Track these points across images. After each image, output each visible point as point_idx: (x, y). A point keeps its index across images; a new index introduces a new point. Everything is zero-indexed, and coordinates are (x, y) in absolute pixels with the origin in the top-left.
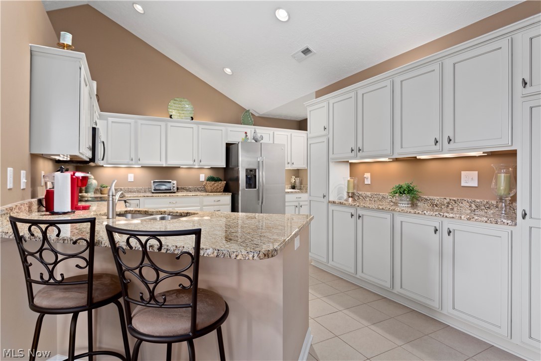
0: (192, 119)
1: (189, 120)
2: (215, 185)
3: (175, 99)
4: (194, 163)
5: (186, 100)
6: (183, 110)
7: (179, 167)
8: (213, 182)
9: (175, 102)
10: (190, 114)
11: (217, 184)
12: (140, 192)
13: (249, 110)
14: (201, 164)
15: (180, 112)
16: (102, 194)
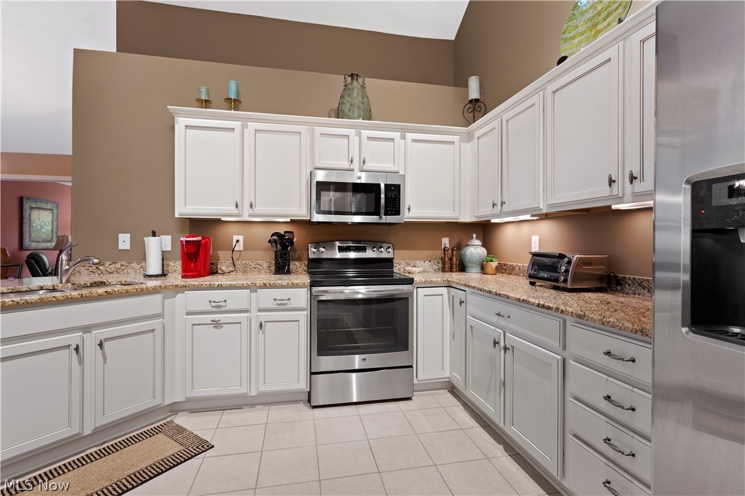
16: (485, 274)
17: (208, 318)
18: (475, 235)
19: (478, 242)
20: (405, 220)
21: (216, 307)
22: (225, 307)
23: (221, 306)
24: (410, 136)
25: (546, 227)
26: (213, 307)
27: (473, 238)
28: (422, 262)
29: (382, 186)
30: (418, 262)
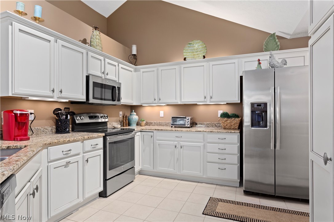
0: (204, 57)
1: (202, 59)
2: (228, 121)
3: (190, 43)
4: (205, 100)
5: (199, 41)
6: (197, 52)
7: (196, 105)
8: (226, 119)
9: (189, 45)
10: (203, 53)
11: (229, 120)
12: (168, 126)
13: (274, 34)
14: (212, 100)
15: (194, 53)
16: (141, 126)
17: (64, 162)
18: (133, 111)
19: (135, 114)
20: (122, 104)
21: (66, 154)
22: (70, 153)
23: (68, 154)
24: (121, 65)
25: (167, 109)
26: (64, 155)
27: (133, 112)
28: (115, 123)
29: (117, 88)
30: (113, 123)
